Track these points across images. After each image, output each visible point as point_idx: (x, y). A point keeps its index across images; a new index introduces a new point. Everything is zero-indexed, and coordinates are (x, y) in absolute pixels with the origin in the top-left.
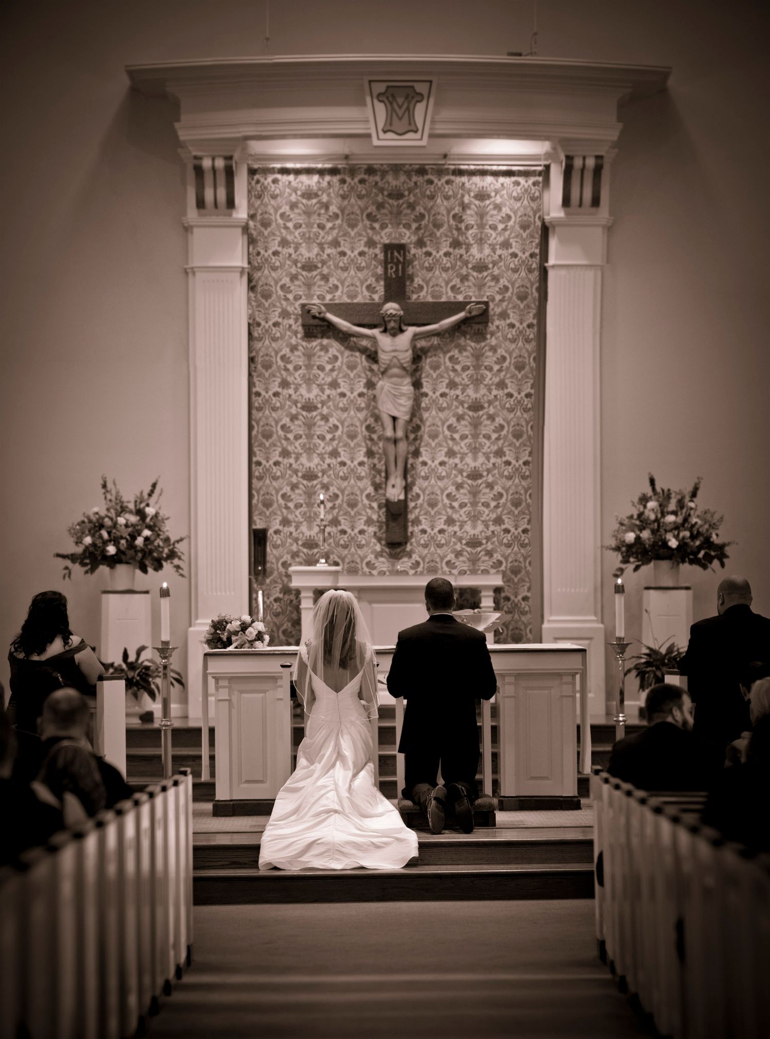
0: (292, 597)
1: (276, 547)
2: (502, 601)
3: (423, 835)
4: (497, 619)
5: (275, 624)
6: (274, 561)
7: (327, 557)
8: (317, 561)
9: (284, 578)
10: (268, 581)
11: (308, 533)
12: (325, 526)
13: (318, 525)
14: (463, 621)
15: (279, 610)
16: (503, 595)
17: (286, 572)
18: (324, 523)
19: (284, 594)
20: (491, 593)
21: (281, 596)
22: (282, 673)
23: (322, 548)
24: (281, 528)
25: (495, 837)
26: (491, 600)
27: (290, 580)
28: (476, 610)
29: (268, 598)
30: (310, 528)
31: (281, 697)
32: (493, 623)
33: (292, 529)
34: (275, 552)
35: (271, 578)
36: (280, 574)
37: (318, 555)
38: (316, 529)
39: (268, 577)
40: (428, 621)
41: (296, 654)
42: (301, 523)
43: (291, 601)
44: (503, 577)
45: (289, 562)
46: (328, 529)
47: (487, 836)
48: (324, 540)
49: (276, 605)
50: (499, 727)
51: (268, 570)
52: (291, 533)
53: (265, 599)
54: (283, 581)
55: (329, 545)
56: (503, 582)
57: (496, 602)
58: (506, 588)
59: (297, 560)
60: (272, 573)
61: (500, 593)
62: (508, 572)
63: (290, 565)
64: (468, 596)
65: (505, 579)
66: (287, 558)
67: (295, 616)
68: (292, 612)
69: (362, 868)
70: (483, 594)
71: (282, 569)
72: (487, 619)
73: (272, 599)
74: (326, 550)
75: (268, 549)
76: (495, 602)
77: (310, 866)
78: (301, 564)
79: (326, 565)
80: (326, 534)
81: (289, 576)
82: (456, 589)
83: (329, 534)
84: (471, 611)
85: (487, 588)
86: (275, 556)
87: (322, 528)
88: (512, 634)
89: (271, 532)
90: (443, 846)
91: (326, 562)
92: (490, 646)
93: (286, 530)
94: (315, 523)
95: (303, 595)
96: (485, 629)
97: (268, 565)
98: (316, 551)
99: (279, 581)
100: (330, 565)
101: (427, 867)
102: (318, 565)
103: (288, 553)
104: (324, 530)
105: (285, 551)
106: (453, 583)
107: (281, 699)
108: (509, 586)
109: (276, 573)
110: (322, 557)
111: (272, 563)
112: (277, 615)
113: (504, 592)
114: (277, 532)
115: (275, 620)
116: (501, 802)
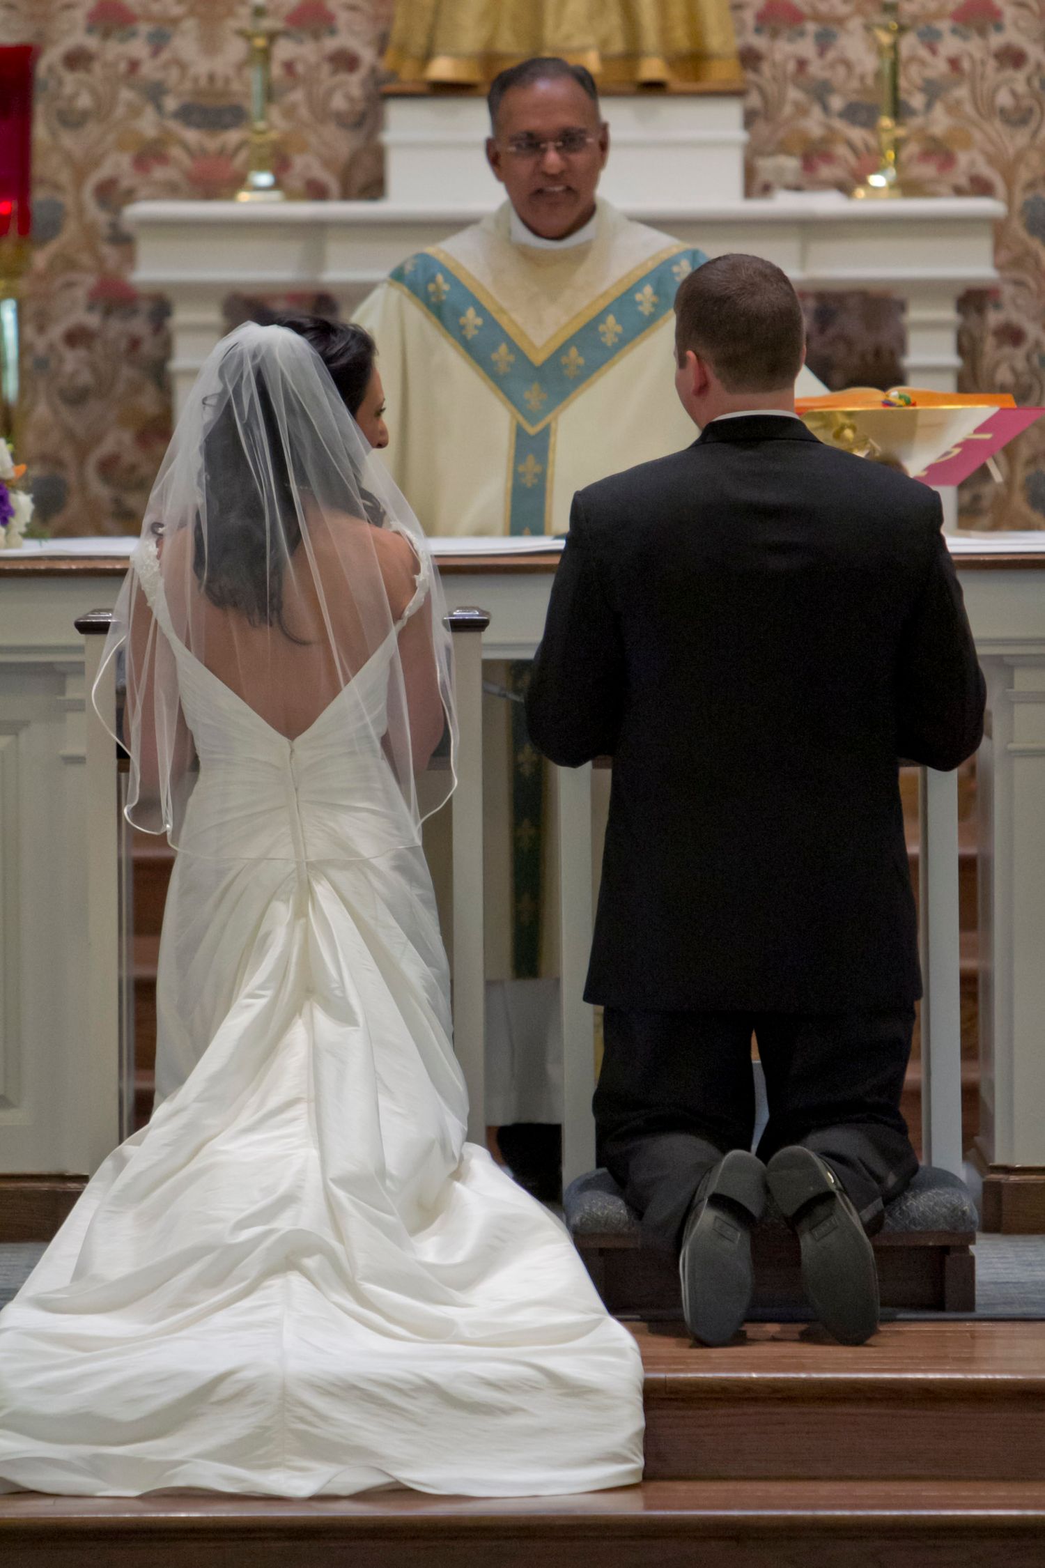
0: (140, 326)
1: (71, 120)
2: (989, 343)
3: (667, 1347)
4: (980, 429)
5: (70, 435)
6: (65, 177)
7: (279, 163)
8: (239, 182)
9: (108, 251)
10: (40, 259)
11: (201, 66)
12: (272, 37)
13: (242, 33)
14: (838, 435)
15: (86, 378)
16: (994, 318)
17: (114, 226)
18: (268, 24)
19: (108, 312)
20: (949, 314)
21: (92, 320)
22: (80, 649)
23: (260, 125)
24: (92, 43)
25: (969, 1361)
26: (947, 341)
27: (130, 259)
28: (894, 393)
29: (41, 329)
30: (211, 45)
31: (79, 750)
32: (966, 445)
33: (138, 48)
34: (68, 140)
35: (53, 247)
36: (89, 230)
37: (243, 156)
38: (235, 49)
39: (43, 242)
40: (696, 445)
41: (122, 573)
42: (175, 21)
43: (135, 343)
44: (998, 246)
45: (125, 183)
46: (284, 50)
47: (937, 1361)
48: (270, 94)
49: (72, 361)
50: (988, 861)
51: (39, 213)
52: (134, 65)
53: (30, 331)
54: (100, 260)
55: (290, 112)
56: (998, 266)
57: (967, 347)
58: (1008, 291)
59: (160, 173)
60: (54, 228)
61: (981, 310)
62: (1018, 228)
63: (130, 196)
64: (850, 324)
65: (1005, 255)
66: (118, 164)
67: (148, 402)
68: (136, 389)
69: (400, 1491)
70: (915, 314)
71: (98, 216)
72: (939, 425)
73: (56, 332)
74: (274, 135)
75: (40, 131)
76: (961, 350)
77: (180, 1481)
78: (172, 191)
79: (276, 195)
80: (276, 70)
81: (123, 240)
82: (804, 295)
83: (289, 66)
84: (875, 395)
85: (929, 289)
86: (68, 158)
87: (260, 42)
88: (1028, 480)
89: (48, 63)
90: (755, 1400)
91: (277, 185)
92: (958, 543)
93: (115, 51)
94: (233, 24)
95: (182, 316)
96: (932, 469)
97: (39, 196)
98: (233, 137)
99: (85, 259)
100: (291, 196)
101: (682, 1487)
102: (244, 196)
103: (121, 146)
104: (265, 55)
105: (111, 138)
106: (792, 273)
107: (78, 760)
108: (1018, 283)
109: (70, 231)
110: (261, 167)
111: (57, 187)
112: (77, 398)
113: (998, 306)
114: (77, 60)
115: (68, 416)
116: (992, 1192)
